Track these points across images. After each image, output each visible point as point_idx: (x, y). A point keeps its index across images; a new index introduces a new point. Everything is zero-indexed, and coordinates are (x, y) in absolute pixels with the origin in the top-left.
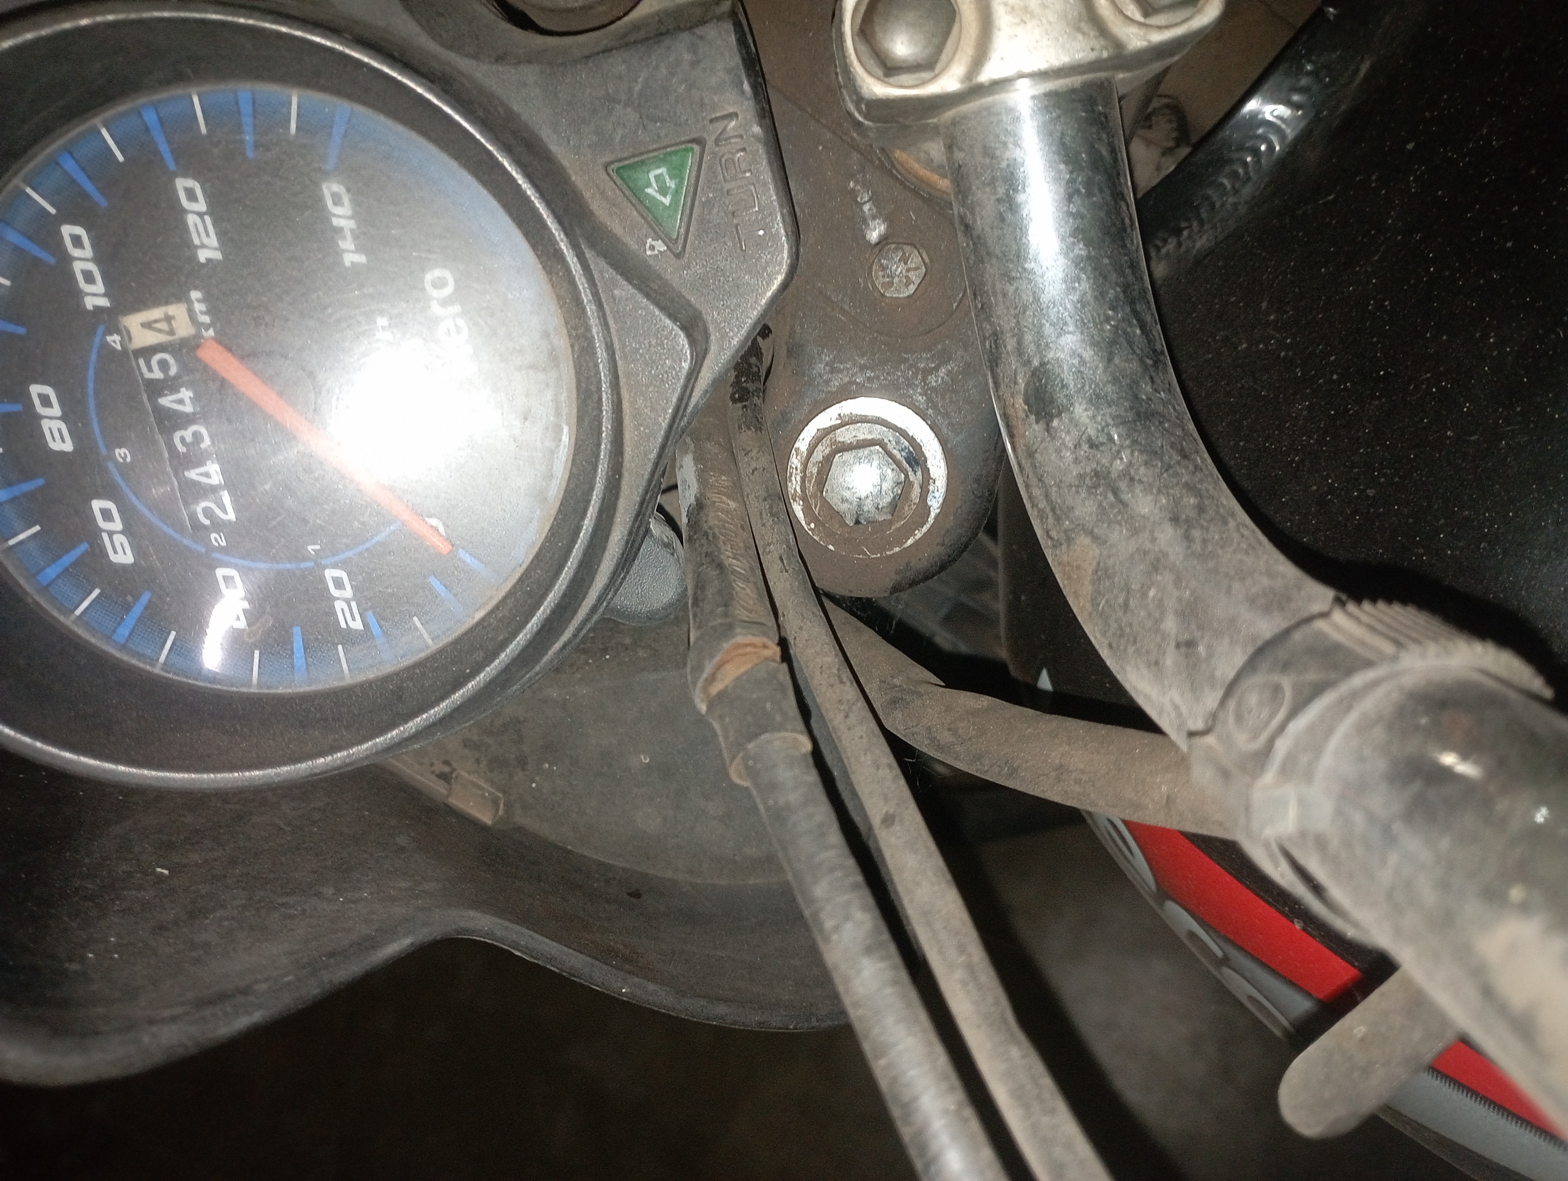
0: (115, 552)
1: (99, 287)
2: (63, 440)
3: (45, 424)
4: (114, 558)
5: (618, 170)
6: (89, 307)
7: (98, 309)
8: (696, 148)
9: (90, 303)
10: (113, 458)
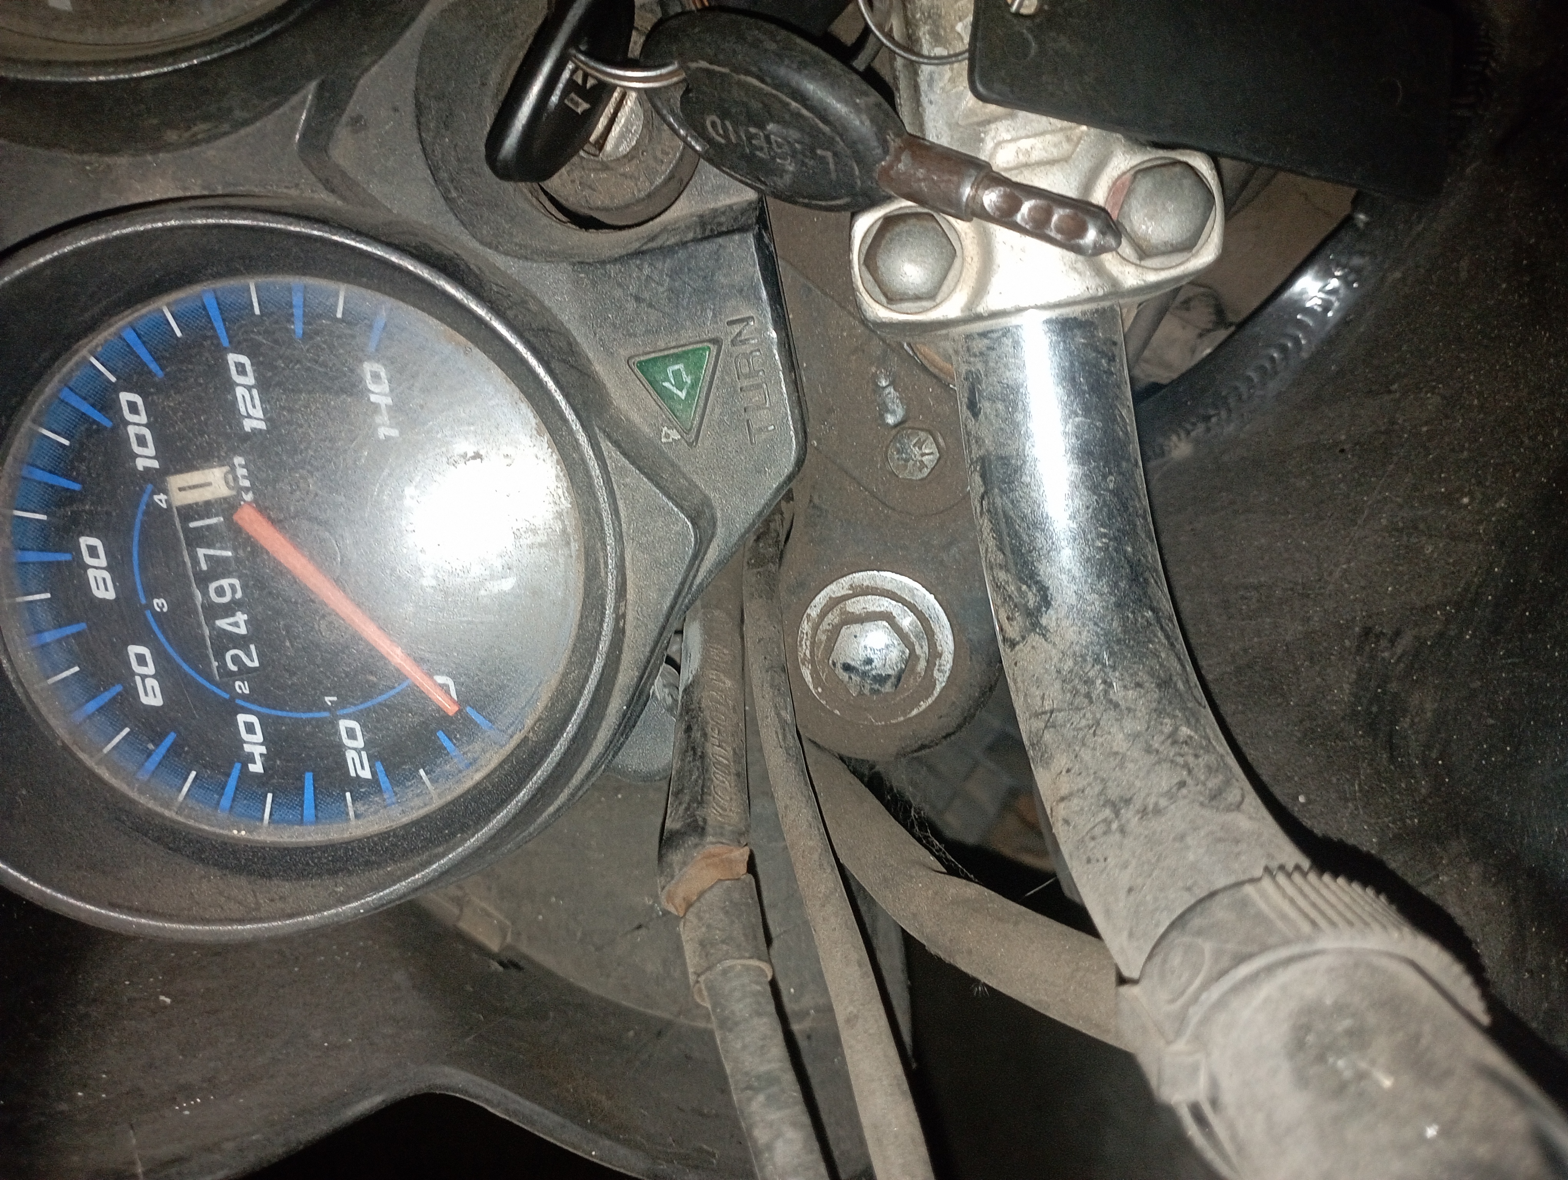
0: (146, 694)
1: (151, 451)
2: (107, 589)
3: (91, 573)
4: (145, 700)
5: (640, 365)
6: (140, 468)
7: (147, 469)
8: (714, 348)
9: (141, 464)
10: (150, 606)
